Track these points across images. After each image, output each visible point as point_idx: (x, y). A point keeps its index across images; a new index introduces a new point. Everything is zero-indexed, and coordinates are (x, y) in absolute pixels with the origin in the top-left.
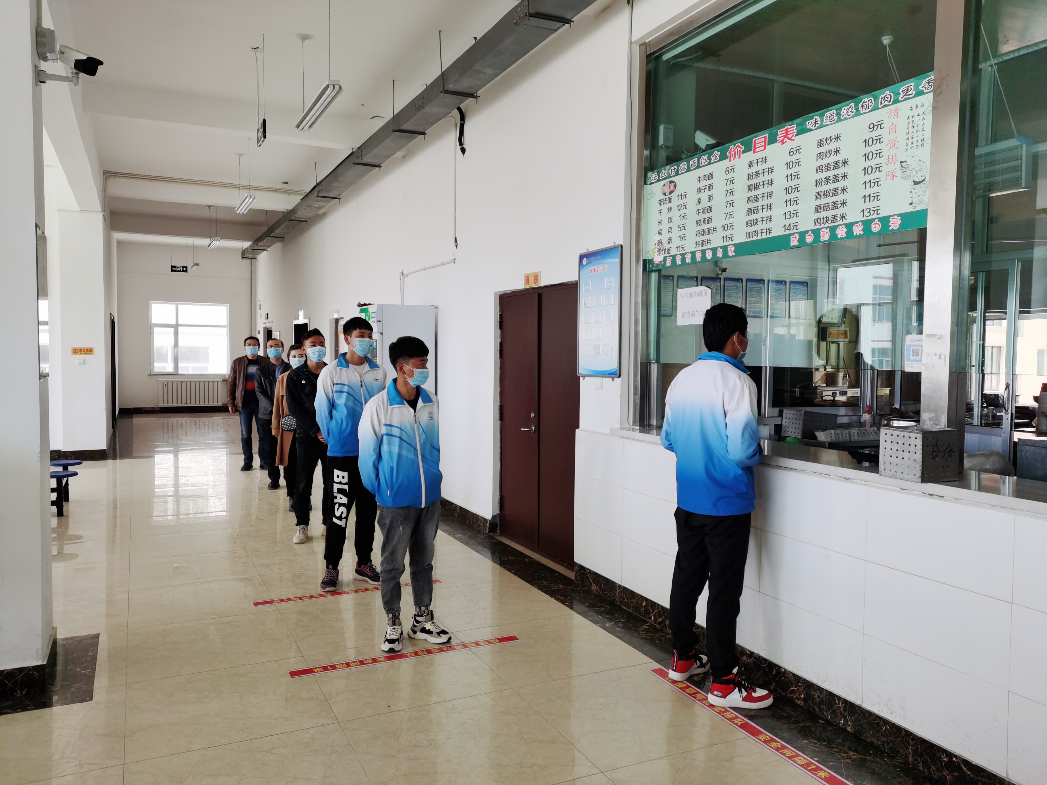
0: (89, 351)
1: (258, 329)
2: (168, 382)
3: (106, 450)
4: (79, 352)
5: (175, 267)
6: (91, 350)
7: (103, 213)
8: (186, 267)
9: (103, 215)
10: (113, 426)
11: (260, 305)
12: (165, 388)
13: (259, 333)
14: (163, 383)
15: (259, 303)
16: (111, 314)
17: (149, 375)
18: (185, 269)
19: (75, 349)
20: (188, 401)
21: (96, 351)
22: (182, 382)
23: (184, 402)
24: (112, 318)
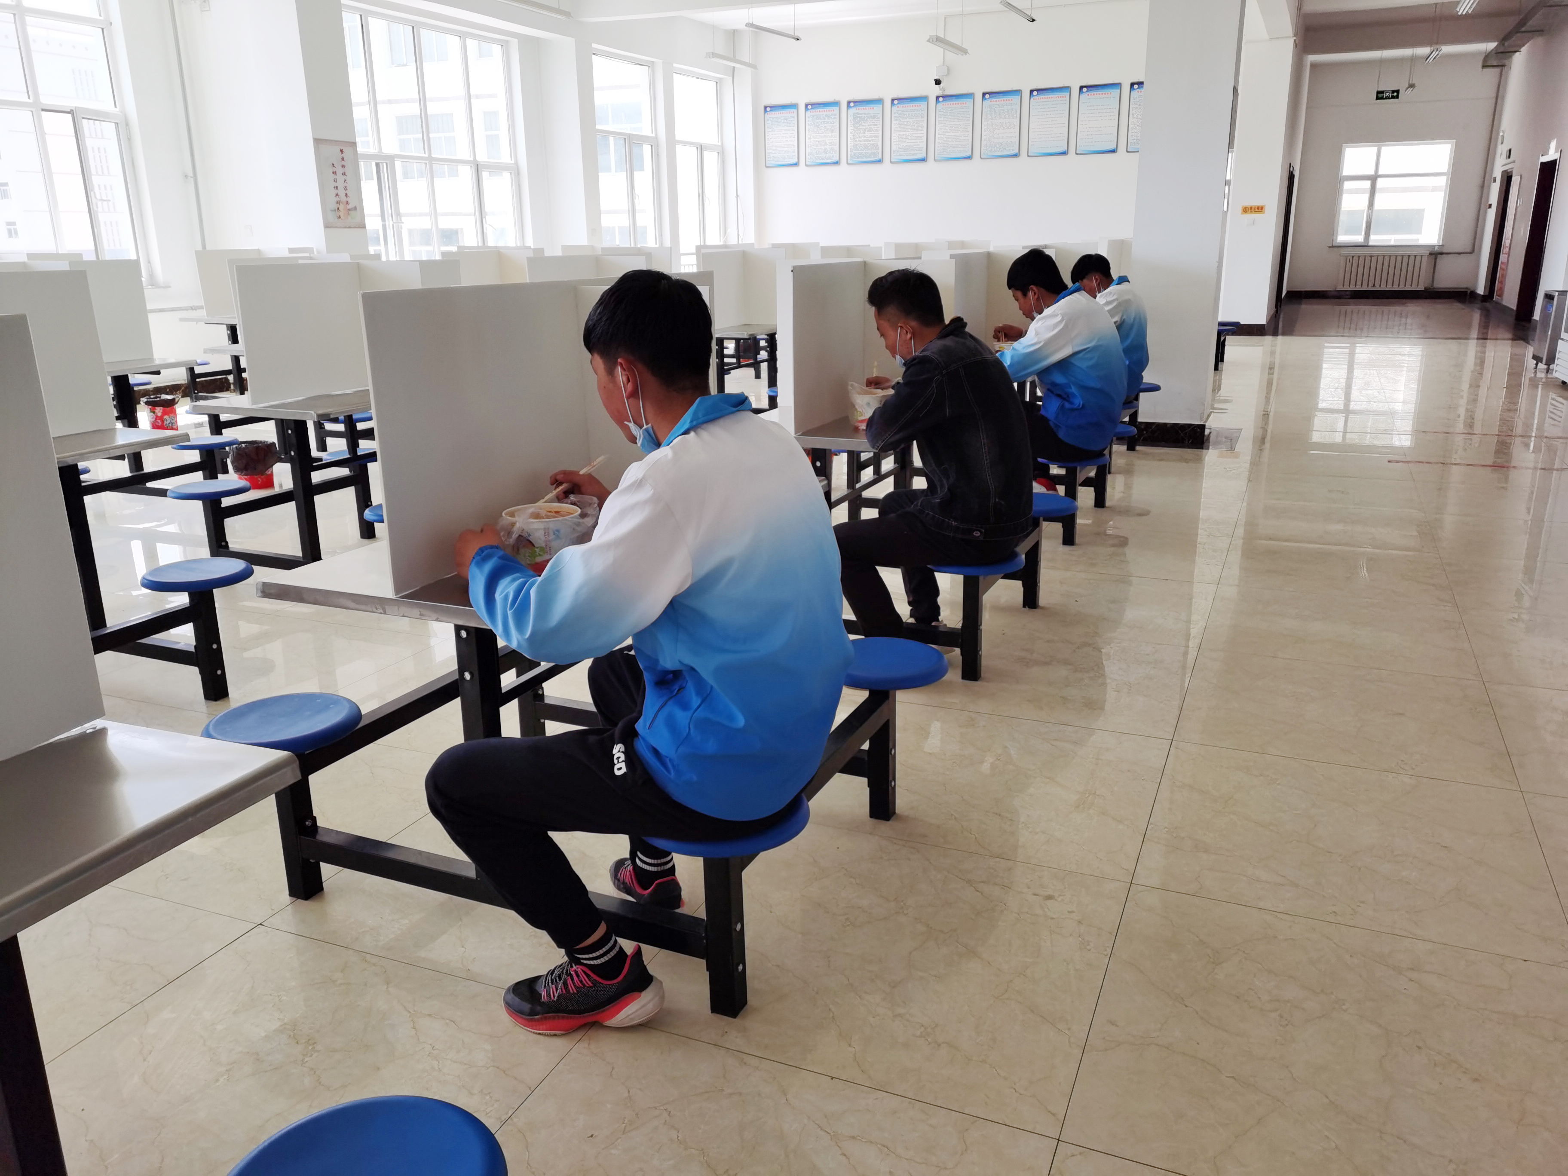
0: (1260, 209)
1: (1494, 176)
2: (1353, 257)
3: (1264, 325)
4: (1250, 211)
5: (1382, 92)
6: (1262, 208)
7: (1295, 38)
8: (1398, 91)
9: (1295, 40)
10: (1276, 307)
11: (1503, 136)
12: (1349, 265)
13: (1495, 181)
14: (1347, 257)
15: (1501, 134)
16: (1290, 164)
17: (1329, 247)
18: (1395, 94)
19: (1246, 208)
20: (1377, 284)
21: (1266, 209)
22: (1371, 257)
23: (1371, 284)
24: (1291, 169)
